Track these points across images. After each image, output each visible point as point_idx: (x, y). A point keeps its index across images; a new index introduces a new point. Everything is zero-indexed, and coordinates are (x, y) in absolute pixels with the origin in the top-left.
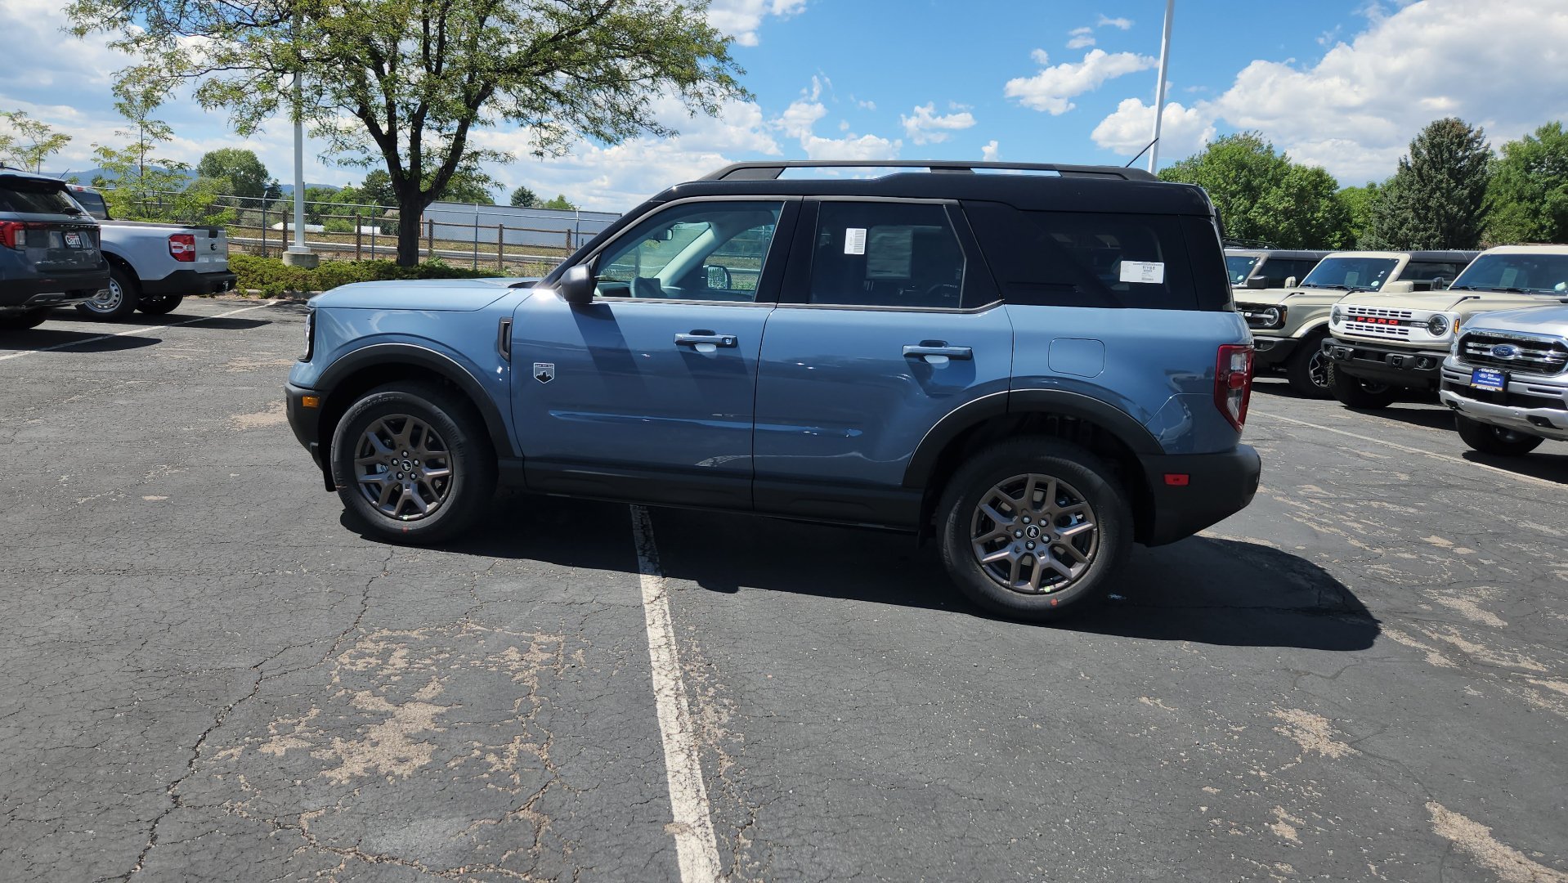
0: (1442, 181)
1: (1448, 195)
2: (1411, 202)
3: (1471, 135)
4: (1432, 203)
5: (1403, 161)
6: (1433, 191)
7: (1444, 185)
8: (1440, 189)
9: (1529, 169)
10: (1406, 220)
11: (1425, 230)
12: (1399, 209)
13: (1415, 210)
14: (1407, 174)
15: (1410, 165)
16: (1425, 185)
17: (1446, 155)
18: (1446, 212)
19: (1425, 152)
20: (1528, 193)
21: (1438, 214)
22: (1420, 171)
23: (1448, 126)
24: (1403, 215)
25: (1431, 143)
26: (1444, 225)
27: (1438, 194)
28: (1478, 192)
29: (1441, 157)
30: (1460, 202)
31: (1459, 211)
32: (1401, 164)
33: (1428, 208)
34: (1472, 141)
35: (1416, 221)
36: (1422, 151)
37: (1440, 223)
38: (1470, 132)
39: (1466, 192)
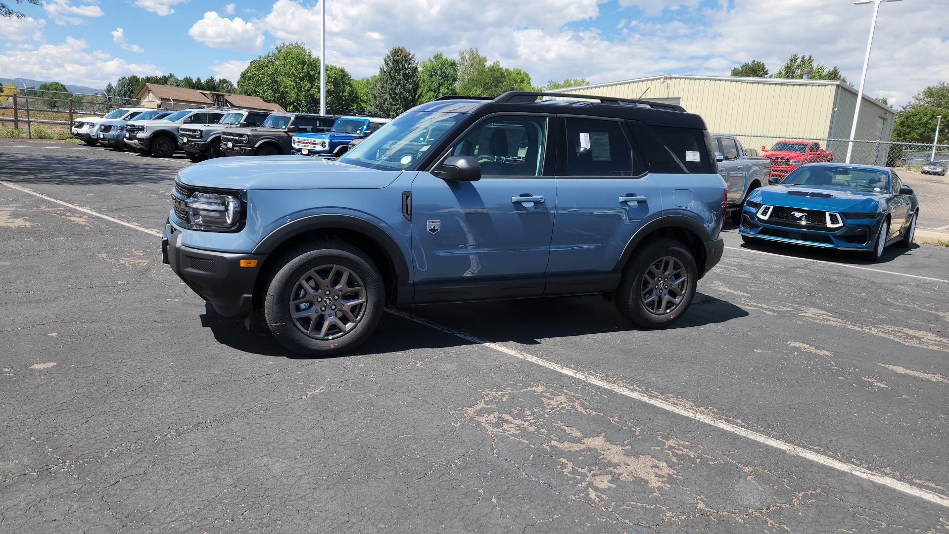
0: (400, 80)
1: (404, 88)
2: (388, 90)
3: (410, 56)
4: (397, 91)
5: (382, 67)
6: (397, 85)
7: (402, 82)
8: (400, 84)
9: (431, 76)
10: (386, 99)
11: (395, 105)
12: (383, 93)
13: (390, 94)
14: (384, 75)
15: (385, 70)
16: (393, 82)
17: (401, 66)
18: (404, 96)
19: (391, 64)
20: (433, 88)
21: (400, 97)
22: (390, 73)
23: (400, 51)
24: (385, 97)
25: (394, 59)
26: (403, 103)
27: (399, 87)
28: (416, 87)
29: (399, 67)
30: (409, 91)
31: (409, 96)
32: (381, 69)
33: (395, 93)
34: (410, 59)
35: (391, 100)
36: (390, 63)
37: (401, 102)
38: (409, 55)
39: (411, 86)
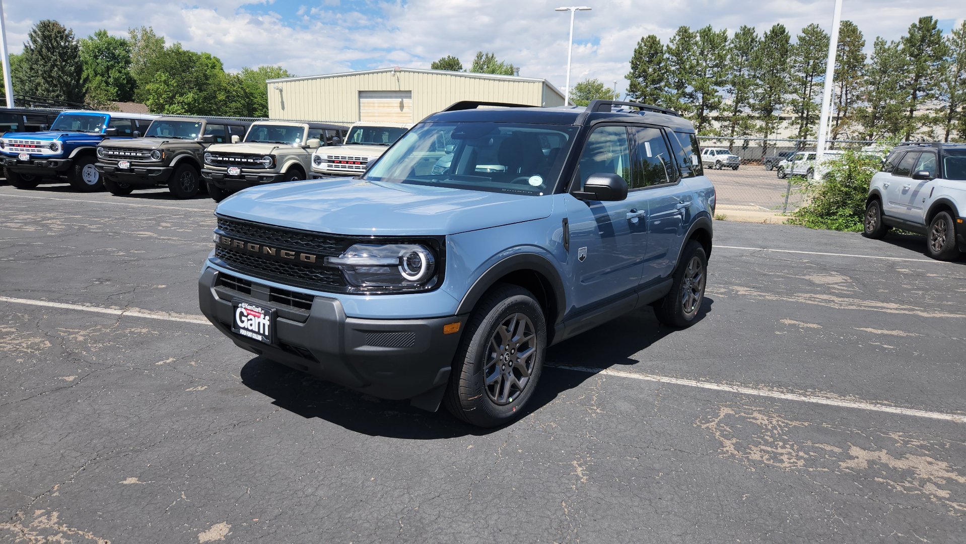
0: (56, 60)
1: (62, 69)
2: (40, 72)
3: (66, 32)
4: (54, 74)
5: (27, 44)
6: (53, 66)
7: (58, 63)
8: (57, 65)
9: (96, 57)
10: (39, 84)
11: (54, 91)
12: (33, 76)
13: (44, 78)
14: (32, 54)
15: (32, 48)
16: (46, 62)
17: (55, 44)
18: (64, 81)
19: (40, 41)
21: (59, 81)
22: (40, 52)
23: (50, 25)
24: (37, 81)
25: (43, 35)
26: (64, 89)
27: (56, 69)
28: (79, 70)
29: (52, 44)
30: (71, 75)
31: (71, 80)
32: (26, 46)
33: (50, 76)
34: (67, 36)
35: (47, 85)
36: (38, 39)
37: (61, 87)
38: (65, 30)
39: (73, 68)
